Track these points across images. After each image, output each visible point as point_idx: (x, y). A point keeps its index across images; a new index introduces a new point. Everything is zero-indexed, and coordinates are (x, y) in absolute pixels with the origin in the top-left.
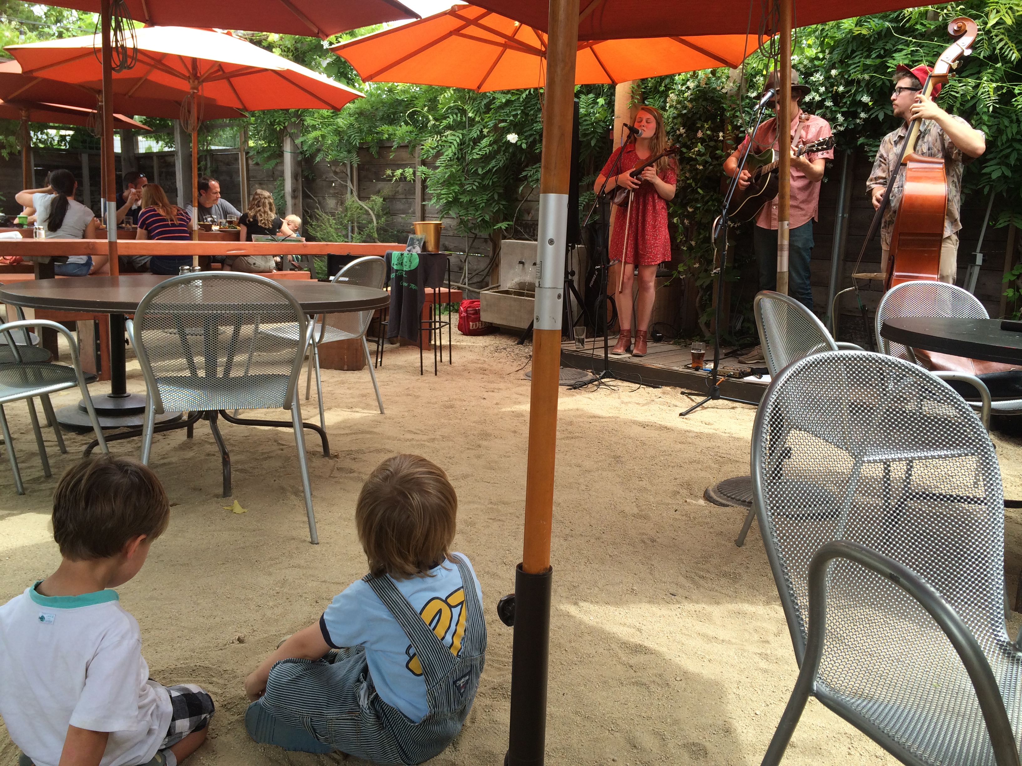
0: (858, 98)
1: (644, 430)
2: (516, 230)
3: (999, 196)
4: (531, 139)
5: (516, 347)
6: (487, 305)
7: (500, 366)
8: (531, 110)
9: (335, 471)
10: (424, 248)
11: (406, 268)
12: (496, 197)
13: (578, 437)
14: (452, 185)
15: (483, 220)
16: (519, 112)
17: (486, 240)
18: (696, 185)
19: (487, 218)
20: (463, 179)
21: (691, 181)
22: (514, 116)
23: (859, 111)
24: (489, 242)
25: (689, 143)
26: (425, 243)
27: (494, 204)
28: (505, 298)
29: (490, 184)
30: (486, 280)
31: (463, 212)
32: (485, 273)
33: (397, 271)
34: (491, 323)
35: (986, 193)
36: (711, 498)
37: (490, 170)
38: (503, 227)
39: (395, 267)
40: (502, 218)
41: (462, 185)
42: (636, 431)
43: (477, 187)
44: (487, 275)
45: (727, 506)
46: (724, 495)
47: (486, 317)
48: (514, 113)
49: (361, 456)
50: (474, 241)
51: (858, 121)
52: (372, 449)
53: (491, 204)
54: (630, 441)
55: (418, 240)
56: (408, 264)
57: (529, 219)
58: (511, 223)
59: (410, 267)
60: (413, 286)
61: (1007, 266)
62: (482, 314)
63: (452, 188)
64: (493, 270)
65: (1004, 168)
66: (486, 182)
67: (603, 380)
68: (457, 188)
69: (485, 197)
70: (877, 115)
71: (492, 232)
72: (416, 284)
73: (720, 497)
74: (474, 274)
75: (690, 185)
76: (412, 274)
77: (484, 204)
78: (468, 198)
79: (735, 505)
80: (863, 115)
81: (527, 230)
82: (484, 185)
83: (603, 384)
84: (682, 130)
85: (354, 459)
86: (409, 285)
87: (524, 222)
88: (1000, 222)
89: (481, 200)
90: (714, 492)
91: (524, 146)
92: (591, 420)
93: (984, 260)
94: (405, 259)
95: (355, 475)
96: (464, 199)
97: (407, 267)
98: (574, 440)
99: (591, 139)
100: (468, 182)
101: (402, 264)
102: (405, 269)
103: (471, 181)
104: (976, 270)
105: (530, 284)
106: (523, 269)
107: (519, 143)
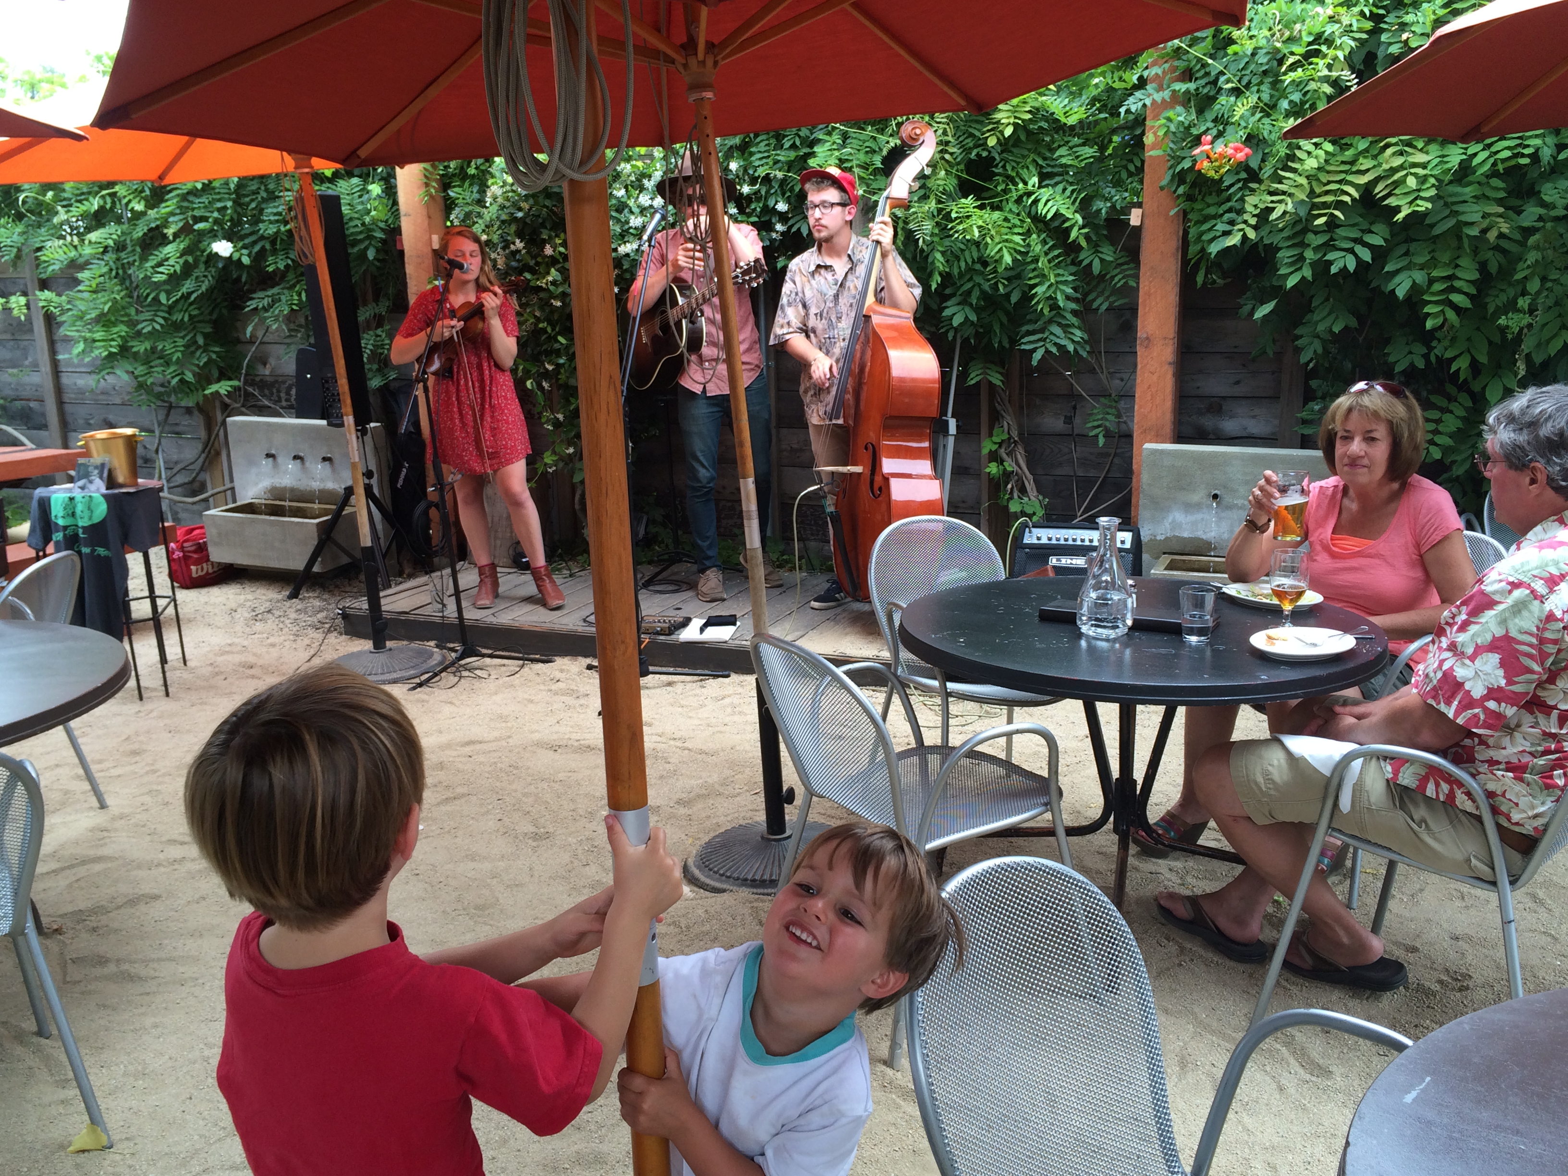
0: (771, 203)
1: (557, 756)
2: (248, 395)
3: (966, 341)
4: (257, 248)
5: (288, 604)
6: (219, 534)
7: (275, 652)
8: (252, 200)
9: (70, 967)
10: (111, 482)
11: (83, 523)
12: (201, 341)
13: (463, 795)
14: (114, 324)
15: (182, 381)
16: (229, 204)
17: (188, 411)
18: (553, 330)
19: (189, 377)
20: (132, 311)
21: (545, 324)
22: (219, 210)
23: (774, 220)
24: (196, 413)
25: (532, 263)
26: (110, 472)
27: (198, 353)
28: (253, 520)
29: (186, 319)
30: (200, 478)
31: (140, 370)
32: (197, 466)
33: (65, 528)
34: (232, 565)
35: (950, 338)
36: (697, 880)
37: (186, 297)
38: (223, 392)
39: (61, 522)
40: (216, 373)
41: (132, 324)
42: (544, 760)
43: (161, 325)
44: (202, 469)
45: (724, 891)
46: (715, 872)
47: (219, 555)
48: (219, 205)
49: (104, 920)
50: (168, 415)
51: (774, 235)
52: (120, 901)
53: (193, 353)
54: (545, 785)
55: (96, 467)
56: (87, 514)
57: (267, 372)
58: (235, 383)
59: (90, 518)
60: (101, 551)
61: (984, 430)
62: (211, 549)
63: (115, 330)
64: (211, 463)
65: (967, 309)
66: (177, 317)
67: (463, 662)
68: (122, 329)
69: (181, 342)
70: (799, 229)
71: (201, 399)
72: (106, 546)
73: (708, 877)
74: (175, 471)
75: (544, 330)
76: (97, 532)
77: (179, 355)
78: (147, 345)
79: (734, 888)
80: (779, 227)
81: (267, 392)
82: (175, 323)
83: (466, 668)
84: (519, 244)
85: (94, 930)
86: (93, 551)
87: (258, 379)
88: (972, 376)
89: (174, 347)
90: (698, 867)
91: (246, 260)
92: (467, 750)
93: (958, 427)
94: (79, 508)
95: (112, 968)
96: (141, 347)
97: (86, 519)
98: (457, 802)
99: (366, 248)
100: (141, 317)
101: (73, 514)
102: (80, 524)
103: (147, 315)
104: (951, 441)
105: (292, 490)
106: (276, 466)
107: (236, 256)
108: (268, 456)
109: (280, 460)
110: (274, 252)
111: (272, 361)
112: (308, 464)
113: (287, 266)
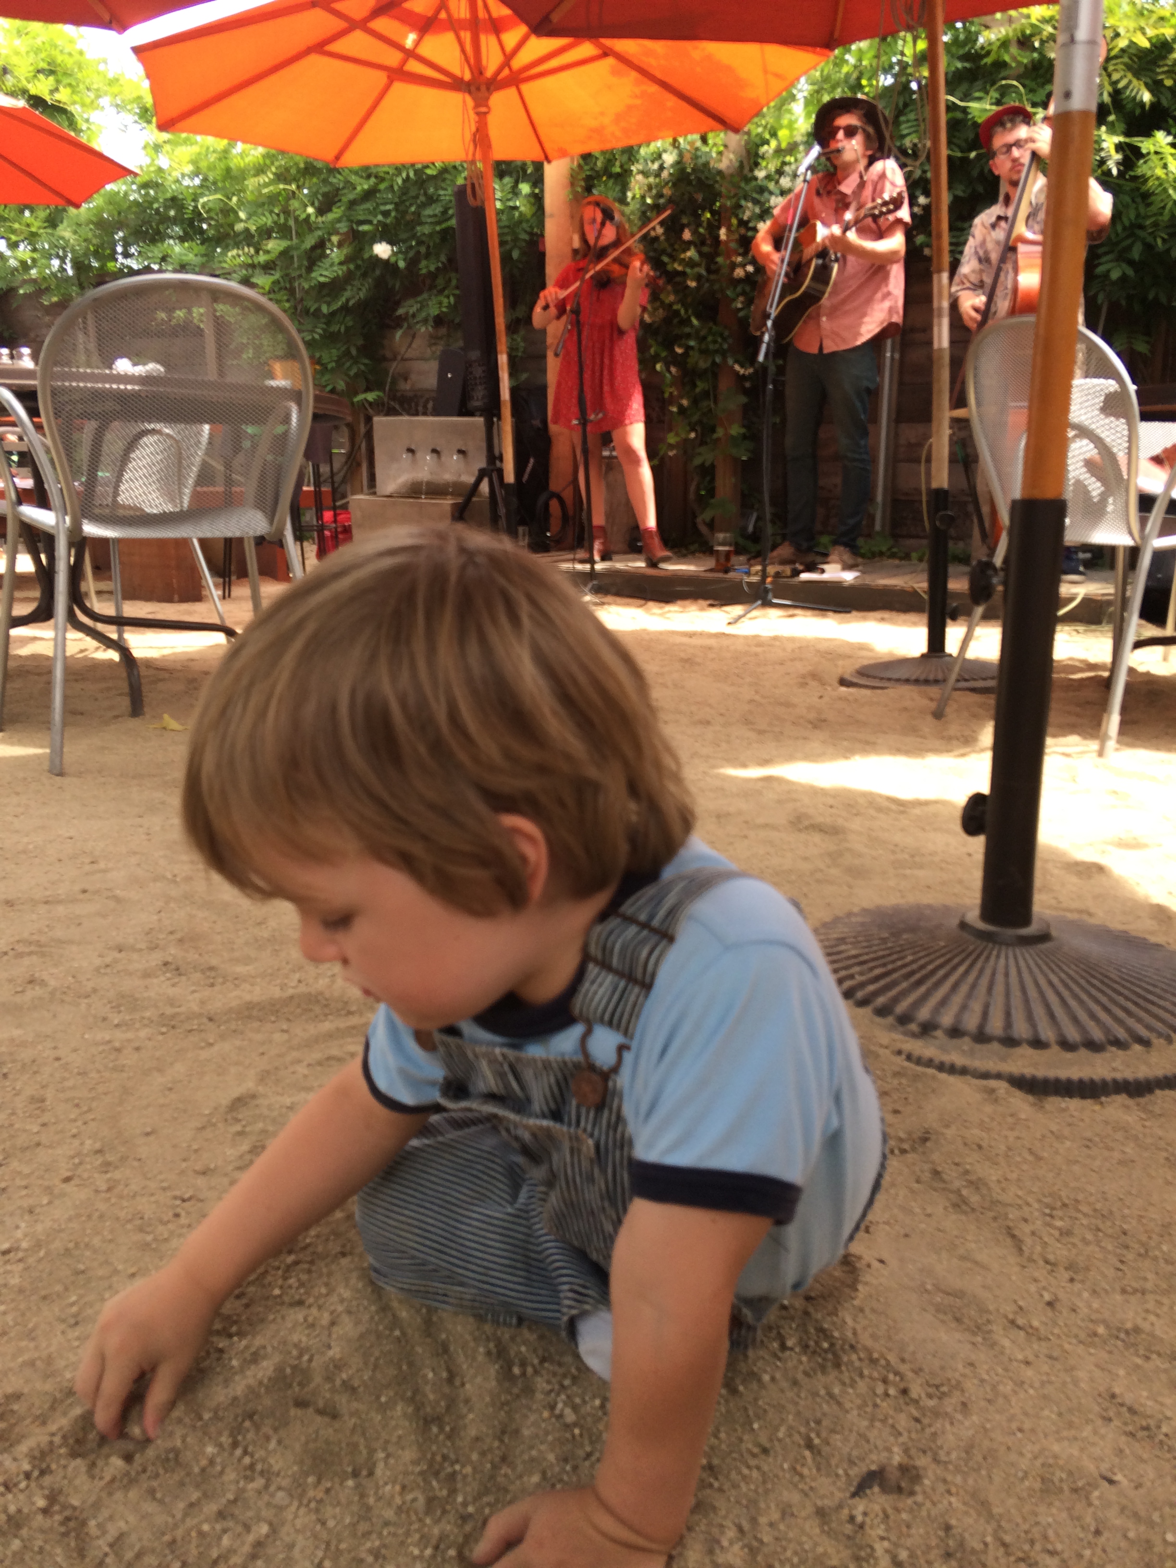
3: (1114, 304)
4: (413, 252)
6: (363, 516)
8: (411, 204)
12: (354, 352)
16: (393, 207)
18: (687, 312)
22: (383, 213)
25: (671, 249)
27: (350, 364)
28: (394, 502)
29: (343, 329)
36: (856, 683)
37: (342, 306)
38: (370, 399)
40: (365, 385)
45: (886, 688)
46: (875, 678)
48: (383, 208)
53: (346, 363)
57: (408, 387)
58: (380, 394)
64: (352, 473)
65: (1124, 265)
66: (334, 328)
69: (336, 352)
71: (356, 405)
75: (678, 312)
77: (334, 364)
79: (897, 685)
81: (406, 406)
82: (332, 334)
87: (399, 392)
89: (329, 357)
90: (856, 677)
91: (402, 264)
99: (512, 249)
103: (308, 327)
105: (428, 483)
106: (414, 461)
107: (393, 260)
108: (411, 451)
109: (419, 455)
110: (427, 256)
111: (413, 377)
112: (443, 458)
113: (437, 269)
